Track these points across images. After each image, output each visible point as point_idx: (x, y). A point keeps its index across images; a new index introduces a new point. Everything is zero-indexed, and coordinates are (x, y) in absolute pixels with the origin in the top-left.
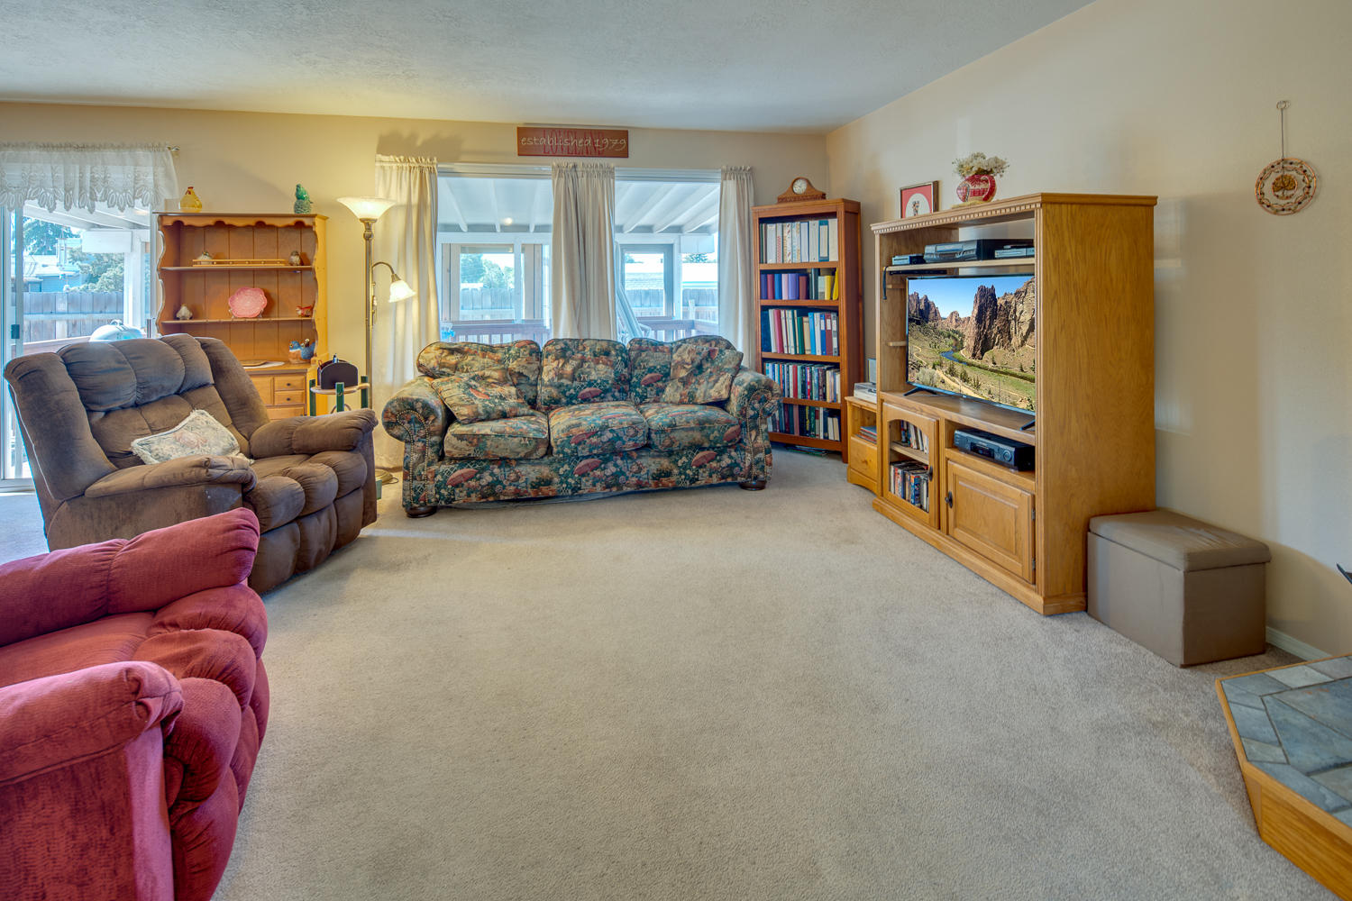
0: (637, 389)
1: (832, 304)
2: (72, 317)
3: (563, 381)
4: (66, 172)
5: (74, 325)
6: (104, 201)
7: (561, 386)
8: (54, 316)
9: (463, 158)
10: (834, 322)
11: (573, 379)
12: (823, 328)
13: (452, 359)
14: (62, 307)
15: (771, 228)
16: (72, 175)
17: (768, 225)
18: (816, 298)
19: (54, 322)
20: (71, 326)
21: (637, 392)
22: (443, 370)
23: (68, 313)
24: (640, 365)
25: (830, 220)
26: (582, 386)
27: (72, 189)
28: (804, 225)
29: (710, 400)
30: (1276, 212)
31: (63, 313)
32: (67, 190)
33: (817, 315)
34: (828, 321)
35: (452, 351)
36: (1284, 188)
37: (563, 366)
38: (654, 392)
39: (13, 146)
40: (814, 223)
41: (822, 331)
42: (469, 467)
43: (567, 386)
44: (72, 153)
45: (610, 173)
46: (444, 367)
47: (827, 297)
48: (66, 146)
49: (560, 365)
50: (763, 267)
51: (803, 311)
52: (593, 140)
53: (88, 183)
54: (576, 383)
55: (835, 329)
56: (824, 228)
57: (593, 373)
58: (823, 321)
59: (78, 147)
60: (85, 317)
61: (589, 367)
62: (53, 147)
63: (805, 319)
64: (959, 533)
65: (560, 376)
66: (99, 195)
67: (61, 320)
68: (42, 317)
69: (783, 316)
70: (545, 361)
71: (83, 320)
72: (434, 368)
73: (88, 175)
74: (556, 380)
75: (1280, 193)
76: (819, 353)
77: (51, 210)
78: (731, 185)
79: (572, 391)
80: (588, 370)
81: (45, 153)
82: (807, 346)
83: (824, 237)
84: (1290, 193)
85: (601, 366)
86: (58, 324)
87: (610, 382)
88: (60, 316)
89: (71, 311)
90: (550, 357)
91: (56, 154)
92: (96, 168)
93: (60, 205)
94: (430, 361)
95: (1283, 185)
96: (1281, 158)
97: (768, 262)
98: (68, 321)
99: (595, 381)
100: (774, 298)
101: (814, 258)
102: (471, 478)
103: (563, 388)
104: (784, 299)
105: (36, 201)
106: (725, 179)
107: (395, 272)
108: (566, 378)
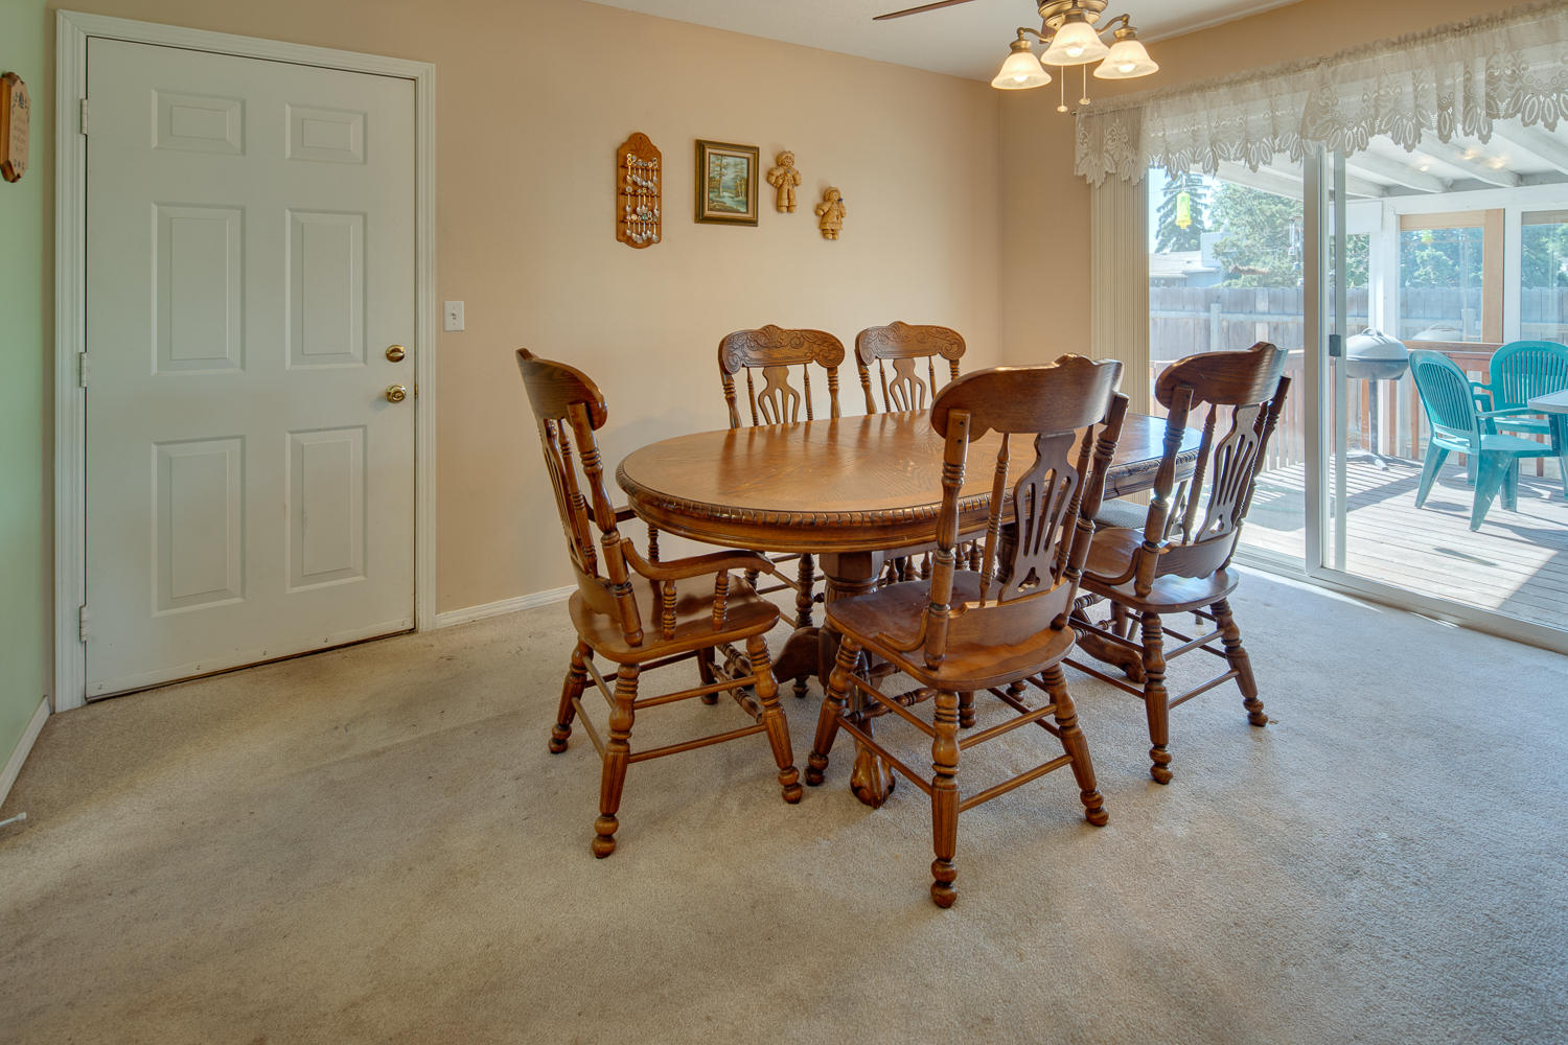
2: (1274, 319)
4: (1439, 80)
5: (1276, 329)
6: (1513, 116)
8: (1254, 317)
14: (1262, 306)
16: (1448, 82)
19: (1254, 323)
20: (1272, 330)
23: (1269, 313)
27: (1452, 104)
31: (1264, 314)
32: (1442, 108)
39: (1350, 54)
44: (1449, 40)
48: (1439, 32)
53: (1481, 90)
59: (1462, 27)
60: (1290, 319)
62: (1415, 39)
66: (1502, 106)
67: (1261, 322)
68: (1241, 317)
71: (1287, 323)
73: (1481, 77)
77: (1409, 148)
81: (1401, 53)
86: (1258, 325)
88: (1260, 317)
89: (1272, 311)
91: (1420, 51)
92: (1495, 58)
93: (1430, 135)
98: (1269, 323)
105: (1390, 133)
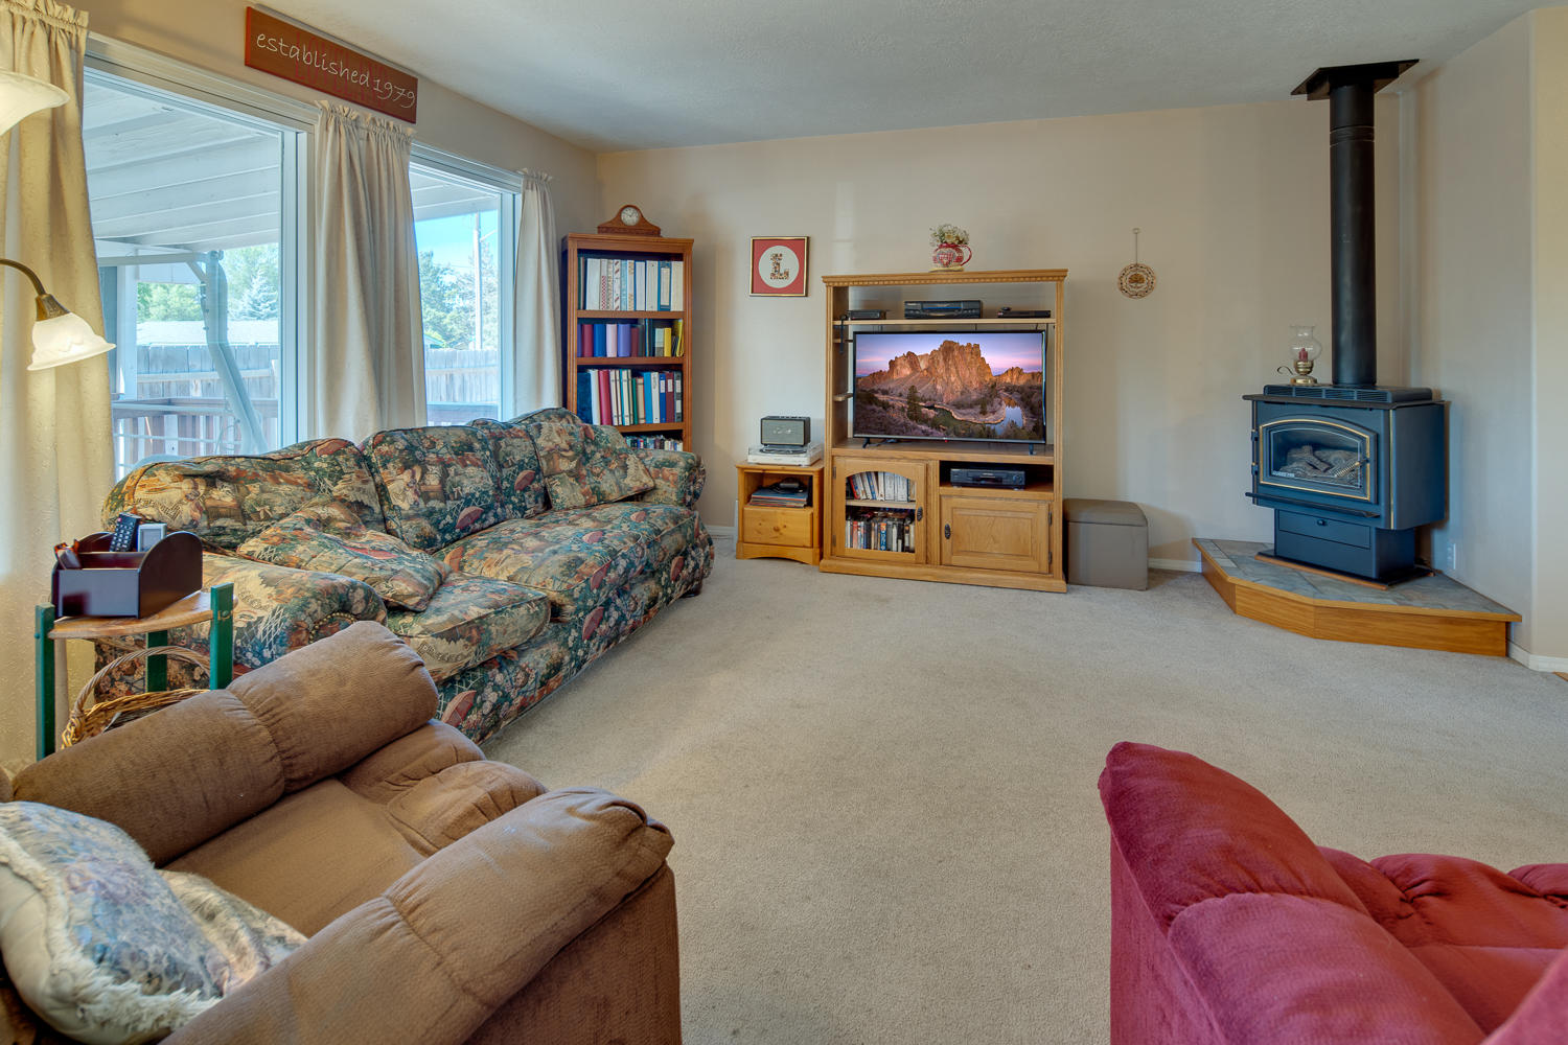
0: (513, 498)
1: (677, 362)
3: (432, 503)
7: (430, 513)
9: (128, 32)
10: (678, 383)
11: (445, 498)
12: (663, 391)
13: (223, 496)
15: (594, 264)
17: (589, 260)
18: (653, 353)
21: (513, 503)
22: (219, 523)
24: (506, 461)
25: (673, 263)
26: (458, 506)
28: (640, 265)
29: (630, 493)
30: (1131, 296)
33: (655, 375)
34: (670, 382)
35: (213, 479)
36: (1137, 282)
37: (422, 478)
38: (531, 500)
40: (653, 265)
41: (660, 394)
42: (461, 691)
43: (441, 510)
45: (404, 143)
46: (219, 516)
47: (667, 353)
49: (418, 477)
50: (583, 315)
51: (637, 372)
52: (371, 78)
54: (450, 503)
55: (678, 390)
56: (665, 271)
57: (465, 482)
58: (663, 382)
61: (456, 474)
63: (640, 381)
64: (957, 560)
65: (426, 496)
69: (612, 377)
70: (384, 475)
72: (194, 524)
74: (422, 504)
75: (1133, 285)
76: (656, 419)
78: (534, 197)
79: (449, 519)
80: (457, 478)
82: (642, 415)
83: (665, 281)
84: (1139, 285)
85: (471, 470)
87: (491, 493)
90: (390, 465)
94: (176, 508)
95: (1136, 280)
96: (1134, 263)
97: (587, 309)
99: (473, 495)
100: (593, 355)
101: (652, 307)
102: (469, 712)
103: (435, 516)
104: (609, 355)
106: (527, 188)
107: (49, 290)
108: (436, 498)
